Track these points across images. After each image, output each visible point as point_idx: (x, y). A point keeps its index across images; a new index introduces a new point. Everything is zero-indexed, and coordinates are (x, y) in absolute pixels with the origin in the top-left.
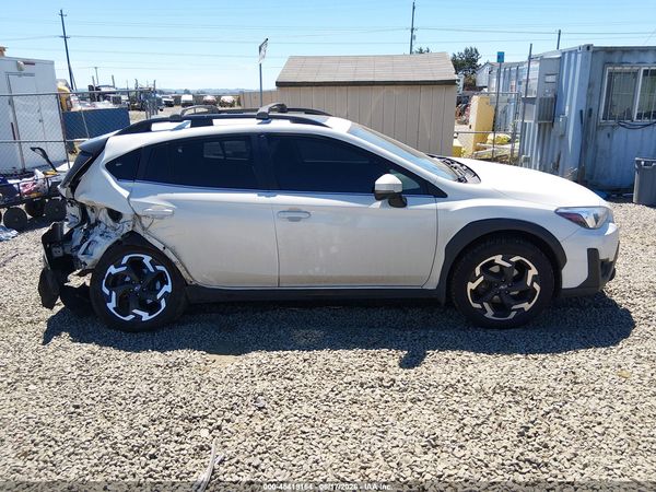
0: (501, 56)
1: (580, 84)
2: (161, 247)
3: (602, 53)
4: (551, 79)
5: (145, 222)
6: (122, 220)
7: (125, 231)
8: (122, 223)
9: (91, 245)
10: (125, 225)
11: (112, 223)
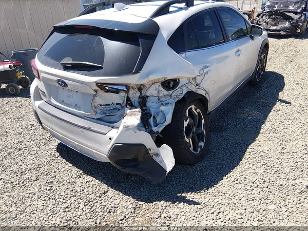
2: (205, 94)
5: (199, 80)
6: (180, 85)
7: (185, 92)
8: (180, 88)
9: (156, 116)
10: (184, 88)
11: (166, 92)
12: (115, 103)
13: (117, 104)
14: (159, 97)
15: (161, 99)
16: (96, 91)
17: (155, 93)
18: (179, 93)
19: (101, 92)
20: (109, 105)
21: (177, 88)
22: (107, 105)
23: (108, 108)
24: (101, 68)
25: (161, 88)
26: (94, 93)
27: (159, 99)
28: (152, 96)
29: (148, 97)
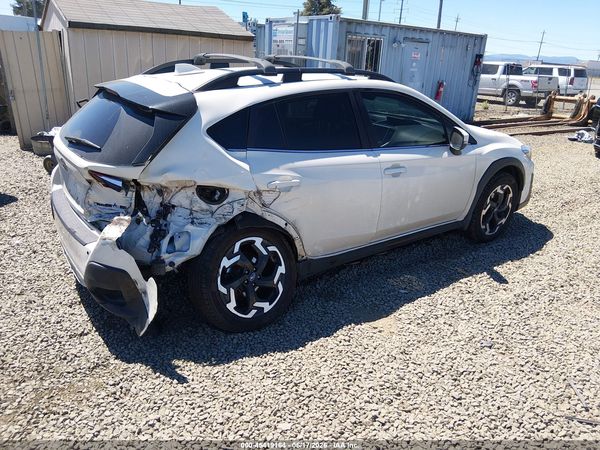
0: (245, 16)
1: (333, 48)
2: (282, 223)
3: (345, 24)
4: (302, 42)
5: (267, 198)
6: (229, 199)
7: (236, 213)
8: (229, 203)
9: (176, 239)
10: (236, 205)
11: (204, 206)
12: (119, 205)
13: (121, 207)
14: (191, 210)
15: (195, 214)
16: (90, 182)
17: (186, 203)
18: (228, 211)
19: (98, 186)
20: (110, 206)
21: (225, 202)
22: (106, 205)
23: (107, 210)
24: (99, 150)
25: (196, 197)
26: (87, 184)
27: (191, 213)
28: (181, 206)
29: (174, 207)
